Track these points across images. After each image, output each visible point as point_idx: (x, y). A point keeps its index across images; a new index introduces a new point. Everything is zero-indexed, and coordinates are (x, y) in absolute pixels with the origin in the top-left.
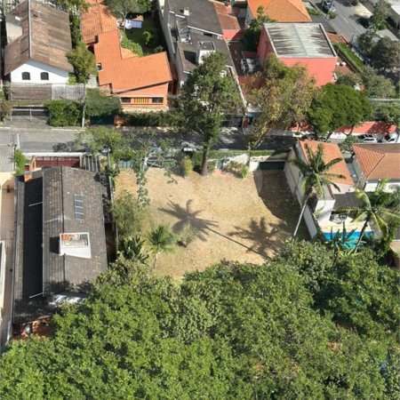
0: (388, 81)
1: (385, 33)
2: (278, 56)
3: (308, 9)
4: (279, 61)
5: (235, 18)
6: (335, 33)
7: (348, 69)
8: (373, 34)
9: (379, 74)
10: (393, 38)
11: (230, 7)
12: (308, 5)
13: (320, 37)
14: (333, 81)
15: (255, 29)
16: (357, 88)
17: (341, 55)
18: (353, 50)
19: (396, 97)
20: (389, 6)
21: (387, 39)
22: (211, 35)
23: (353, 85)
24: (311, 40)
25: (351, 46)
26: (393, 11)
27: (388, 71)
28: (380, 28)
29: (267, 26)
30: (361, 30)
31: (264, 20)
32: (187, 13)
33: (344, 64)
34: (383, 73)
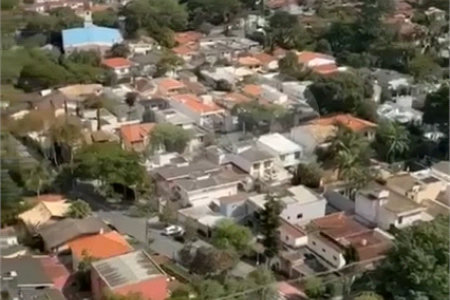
0: (216, 283)
1: (199, 244)
2: (112, 288)
3: (128, 240)
4: (114, 293)
5: (62, 266)
6: (157, 254)
7: (177, 282)
8: (190, 247)
9: (206, 279)
10: (207, 245)
11: (55, 257)
12: (127, 237)
13: (145, 261)
14: (168, 296)
15: (85, 270)
16: (192, 296)
17: (170, 273)
18: (177, 265)
19: (226, 295)
20: (196, 221)
21: (203, 248)
22: (42, 288)
23: (187, 294)
24: (138, 266)
25: (174, 261)
26: (200, 224)
27: (213, 274)
28: (194, 241)
29: (94, 264)
30: (179, 246)
31: (91, 259)
32: (14, 274)
33: (173, 278)
34: (209, 277)
